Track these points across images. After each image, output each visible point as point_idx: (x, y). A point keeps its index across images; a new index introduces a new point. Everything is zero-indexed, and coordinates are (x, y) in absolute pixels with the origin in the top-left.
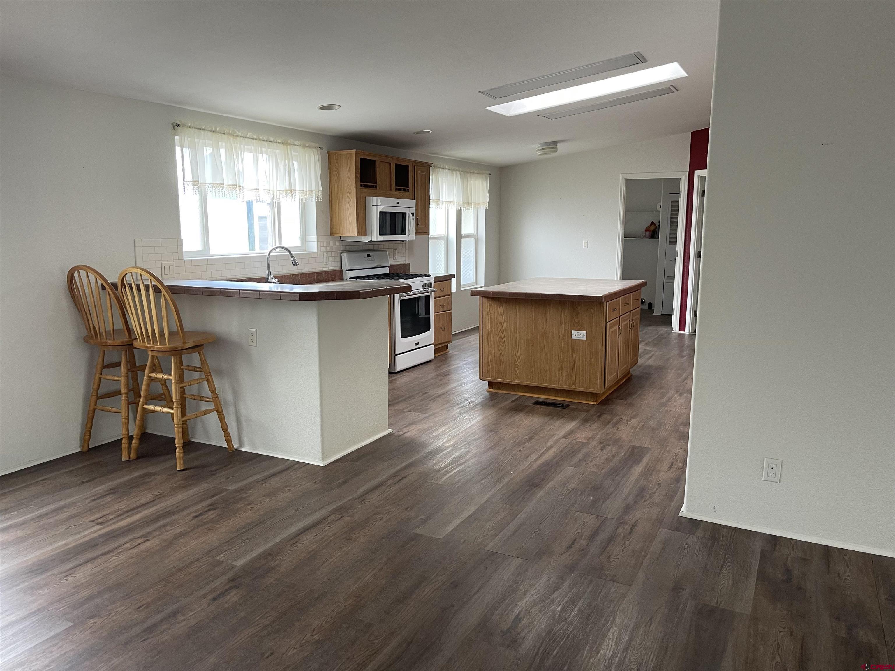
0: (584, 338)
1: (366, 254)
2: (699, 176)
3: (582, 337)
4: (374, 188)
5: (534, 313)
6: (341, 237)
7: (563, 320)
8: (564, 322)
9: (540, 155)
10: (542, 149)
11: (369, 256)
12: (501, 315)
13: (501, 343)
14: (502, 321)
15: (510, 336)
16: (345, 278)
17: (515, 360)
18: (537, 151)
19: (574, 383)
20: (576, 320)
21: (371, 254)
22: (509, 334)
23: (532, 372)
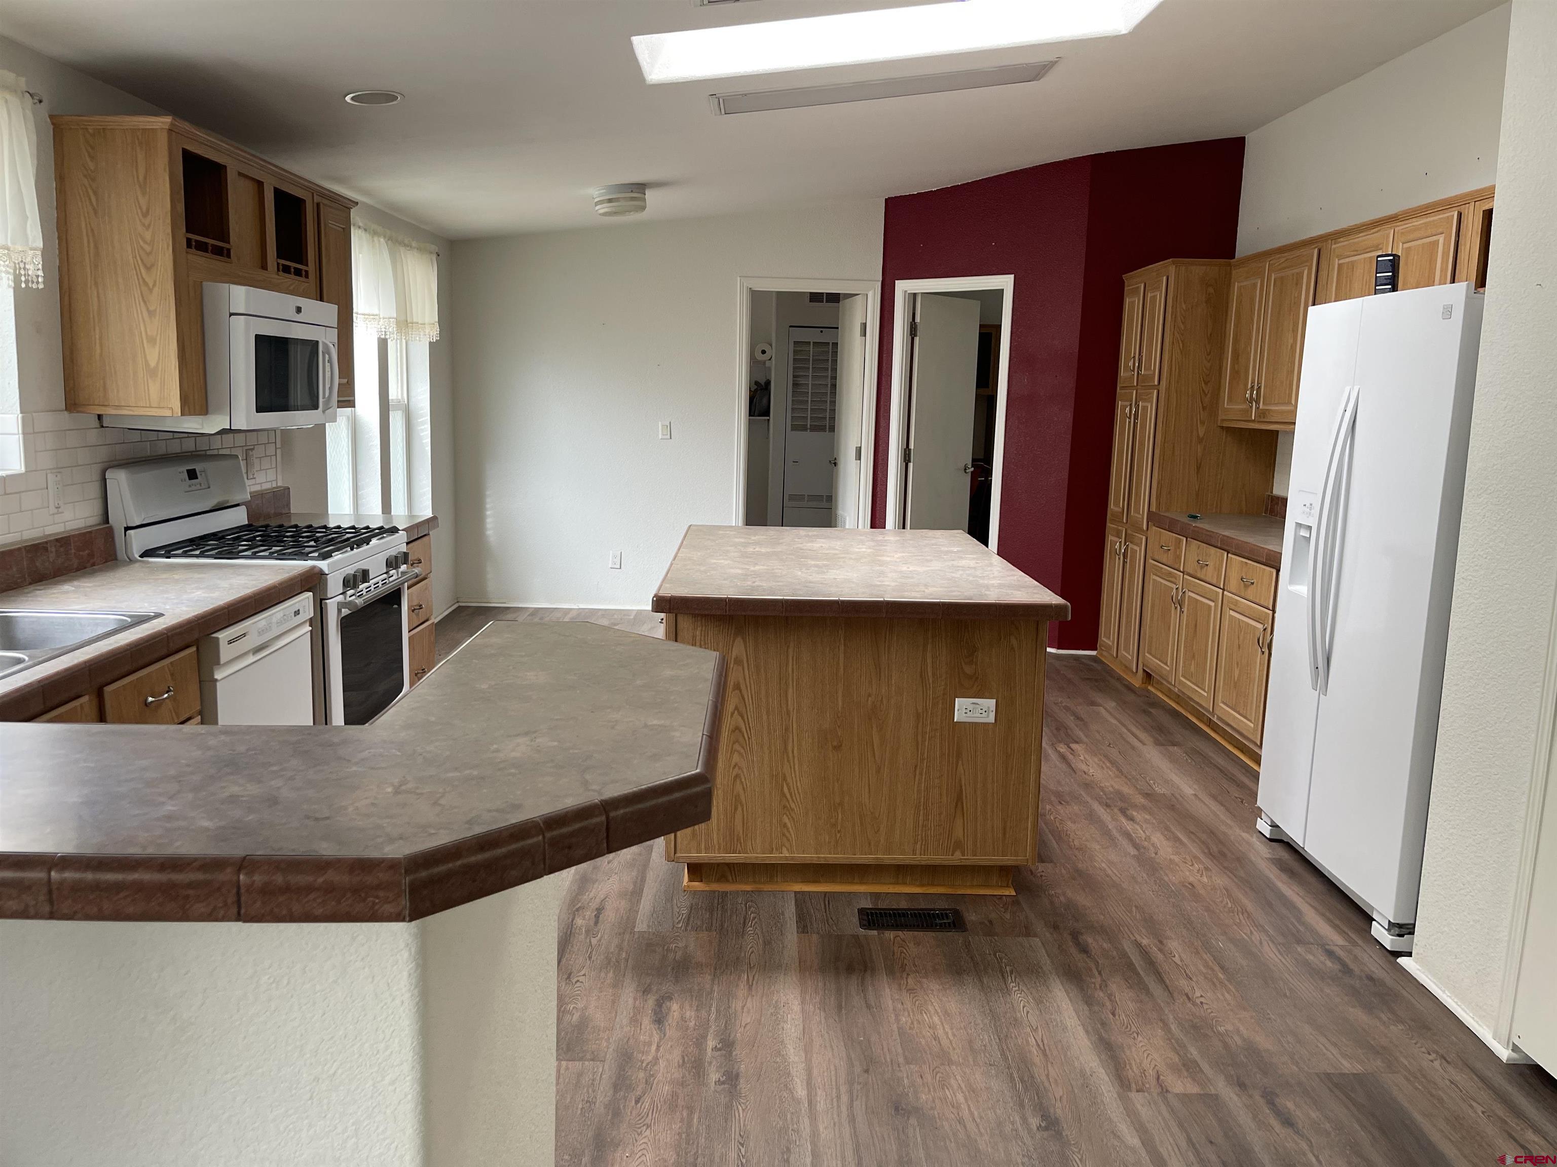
0: (991, 719)
1: (184, 468)
2: (906, 291)
3: (985, 714)
4: (222, 255)
5: (842, 656)
6: (100, 417)
7: (930, 670)
8: (934, 674)
9: (605, 214)
10: (610, 201)
11: (192, 475)
12: (738, 661)
13: (737, 746)
14: (741, 681)
15: (765, 724)
16: (121, 554)
17: (784, 795)
18: (597, 204)
19: (958, 845)
20: (968, 670)
21: (198, 467)
22: (765, 717)
23: (834, 825)
